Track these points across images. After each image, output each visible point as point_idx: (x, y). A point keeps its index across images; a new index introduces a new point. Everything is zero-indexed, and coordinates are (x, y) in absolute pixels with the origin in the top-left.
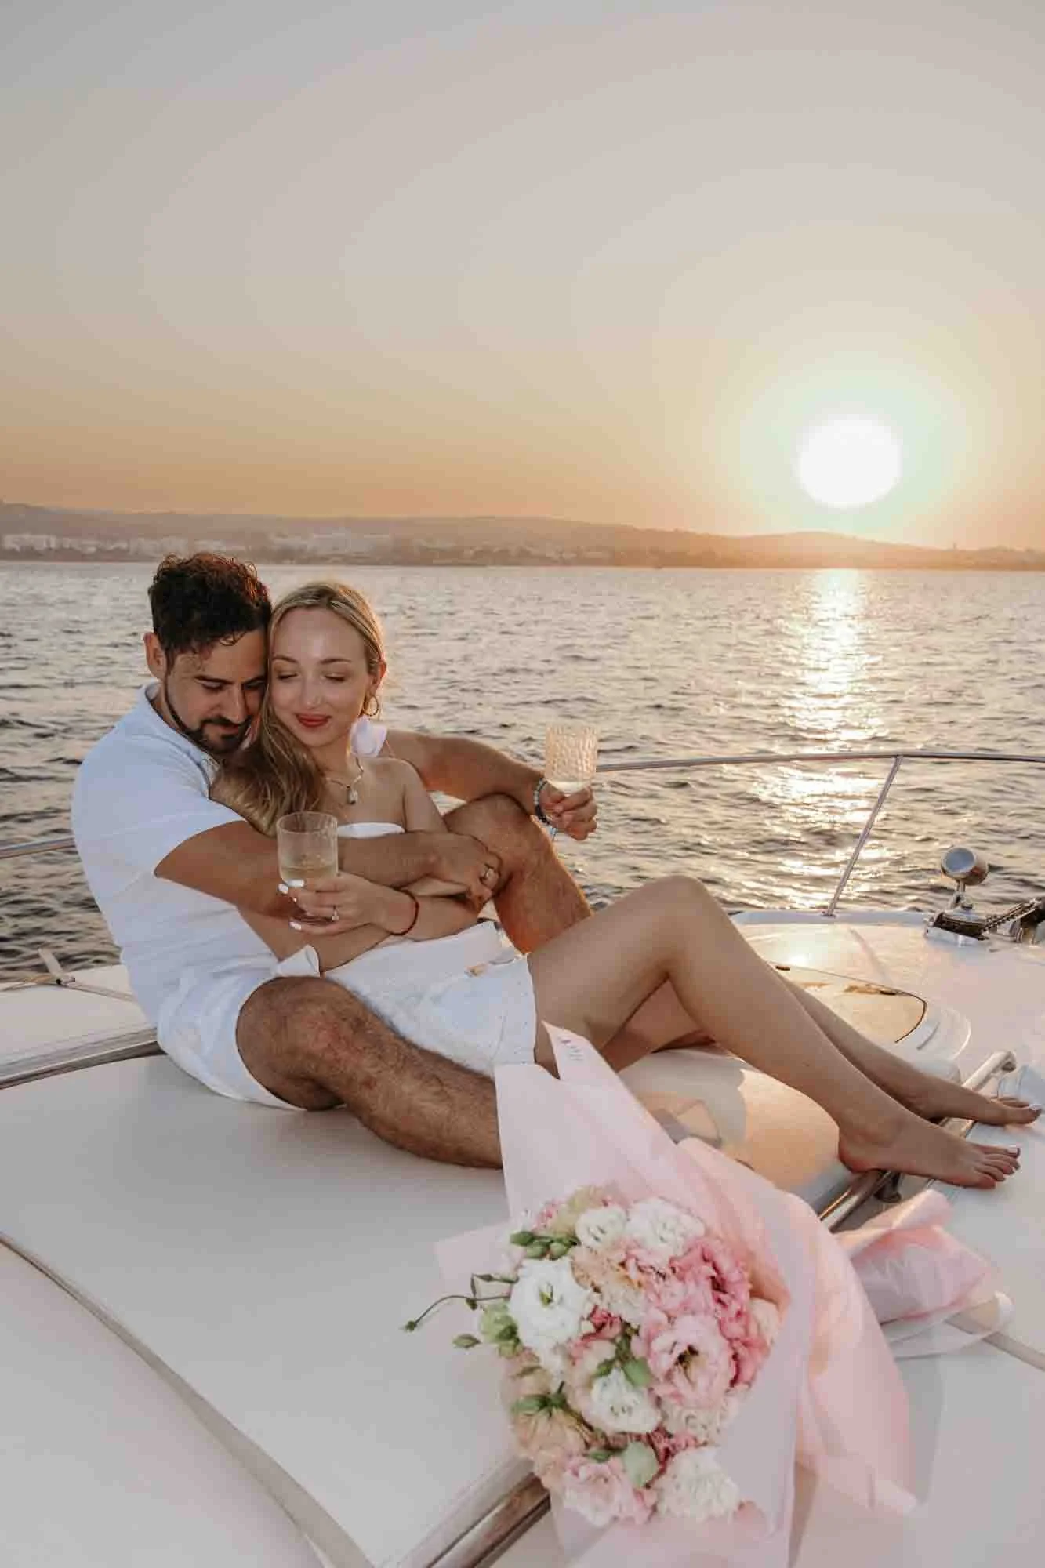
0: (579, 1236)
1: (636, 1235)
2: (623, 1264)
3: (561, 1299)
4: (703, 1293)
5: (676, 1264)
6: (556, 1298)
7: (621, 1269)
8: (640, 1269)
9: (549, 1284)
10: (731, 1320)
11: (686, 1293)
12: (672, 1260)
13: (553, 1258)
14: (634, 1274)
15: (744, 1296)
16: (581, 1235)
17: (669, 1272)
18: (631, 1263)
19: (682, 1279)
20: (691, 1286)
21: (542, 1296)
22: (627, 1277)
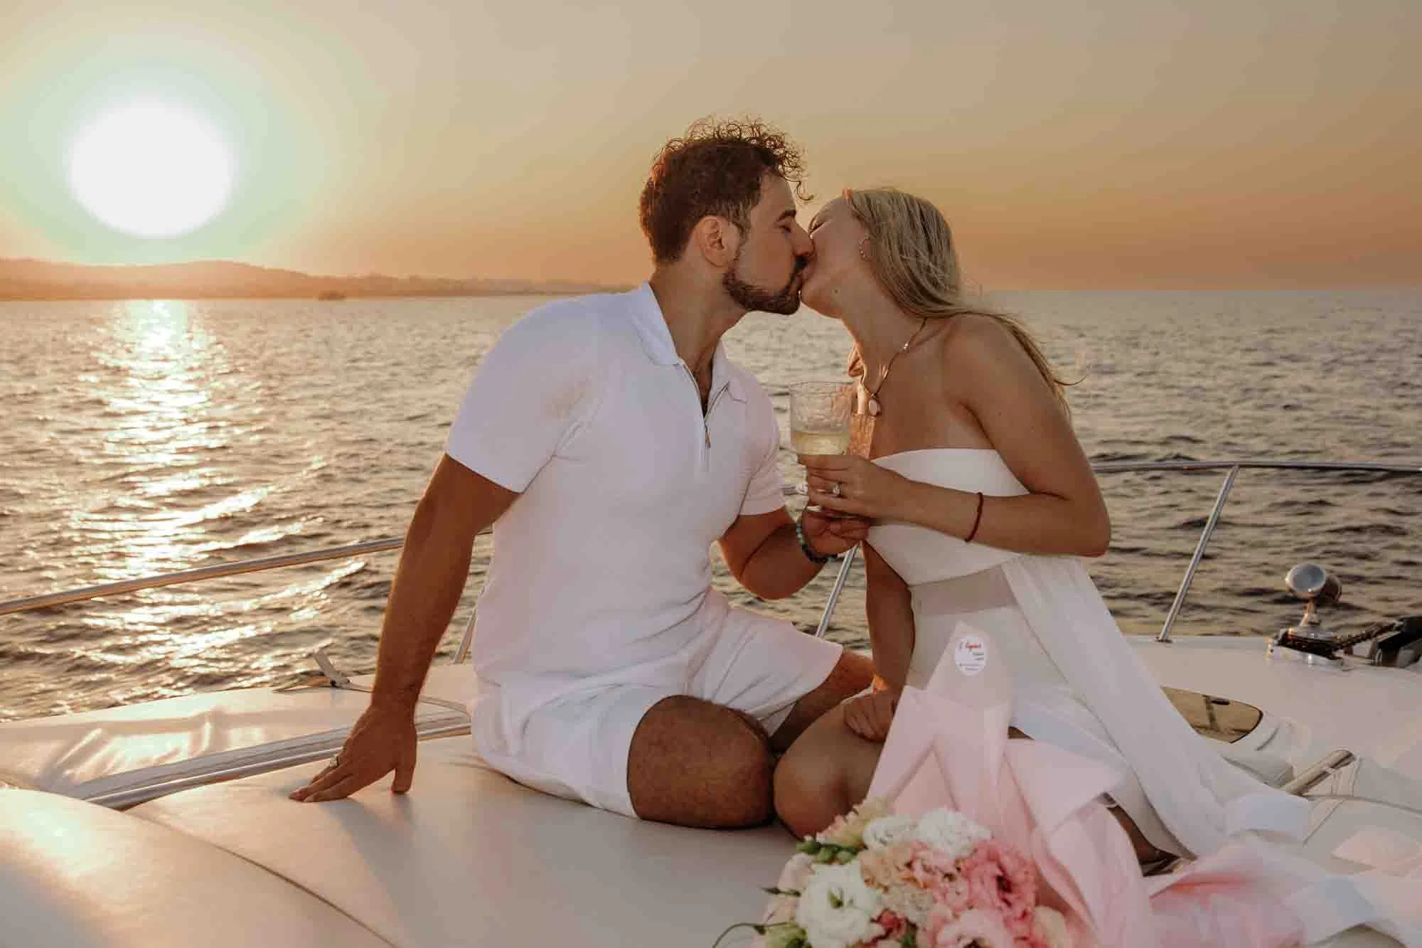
0: (867, 842)
1: (923, 838)
2: (909, 865)
3: (851, 902)
4: (989, 891)
5: (961, 865)
6: (846, 902)
7: (907, 870)
8: (927, 869)
9: (839, 889)
10: (1015, 919)
11: (971, 890)
12: (957, 861)
13: (842, 864)
14: (919, 873)
15: (1031, 898)
16: (869, 841)
17: (954, 871)
18: (917, 866)
19: (967, 877)
20: (977, 887)
21: (832, 897)
22: (915, 880)
